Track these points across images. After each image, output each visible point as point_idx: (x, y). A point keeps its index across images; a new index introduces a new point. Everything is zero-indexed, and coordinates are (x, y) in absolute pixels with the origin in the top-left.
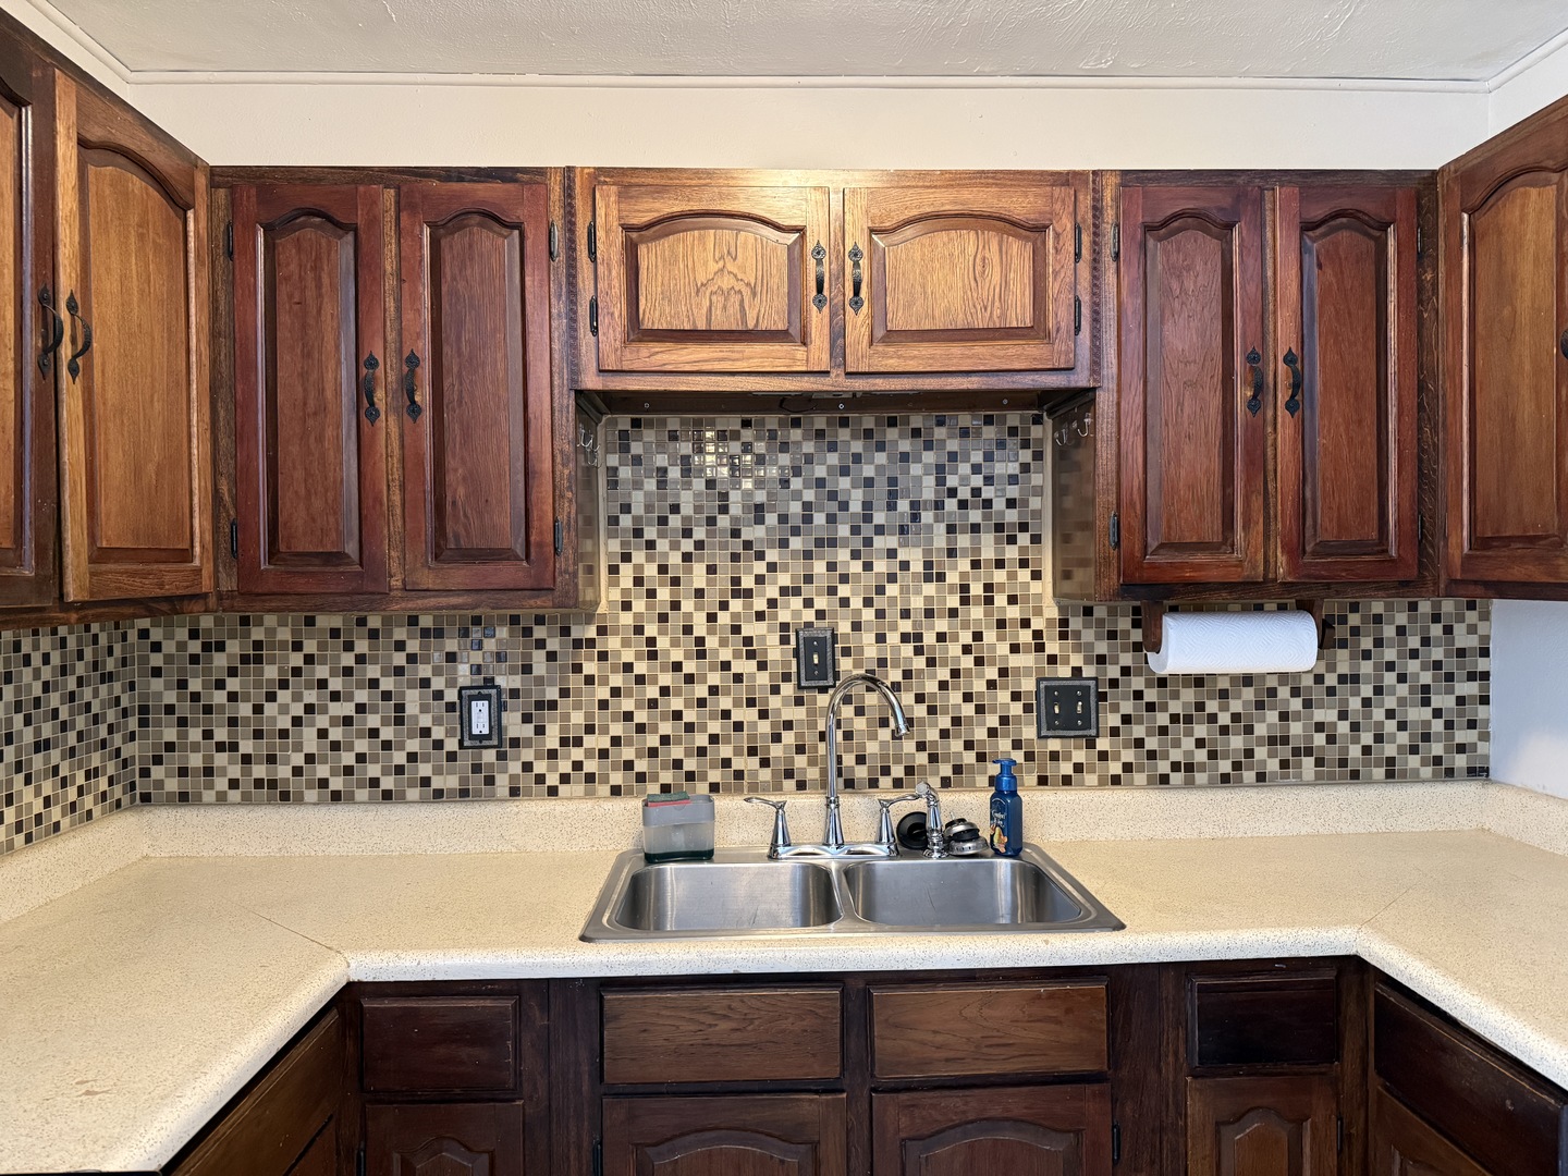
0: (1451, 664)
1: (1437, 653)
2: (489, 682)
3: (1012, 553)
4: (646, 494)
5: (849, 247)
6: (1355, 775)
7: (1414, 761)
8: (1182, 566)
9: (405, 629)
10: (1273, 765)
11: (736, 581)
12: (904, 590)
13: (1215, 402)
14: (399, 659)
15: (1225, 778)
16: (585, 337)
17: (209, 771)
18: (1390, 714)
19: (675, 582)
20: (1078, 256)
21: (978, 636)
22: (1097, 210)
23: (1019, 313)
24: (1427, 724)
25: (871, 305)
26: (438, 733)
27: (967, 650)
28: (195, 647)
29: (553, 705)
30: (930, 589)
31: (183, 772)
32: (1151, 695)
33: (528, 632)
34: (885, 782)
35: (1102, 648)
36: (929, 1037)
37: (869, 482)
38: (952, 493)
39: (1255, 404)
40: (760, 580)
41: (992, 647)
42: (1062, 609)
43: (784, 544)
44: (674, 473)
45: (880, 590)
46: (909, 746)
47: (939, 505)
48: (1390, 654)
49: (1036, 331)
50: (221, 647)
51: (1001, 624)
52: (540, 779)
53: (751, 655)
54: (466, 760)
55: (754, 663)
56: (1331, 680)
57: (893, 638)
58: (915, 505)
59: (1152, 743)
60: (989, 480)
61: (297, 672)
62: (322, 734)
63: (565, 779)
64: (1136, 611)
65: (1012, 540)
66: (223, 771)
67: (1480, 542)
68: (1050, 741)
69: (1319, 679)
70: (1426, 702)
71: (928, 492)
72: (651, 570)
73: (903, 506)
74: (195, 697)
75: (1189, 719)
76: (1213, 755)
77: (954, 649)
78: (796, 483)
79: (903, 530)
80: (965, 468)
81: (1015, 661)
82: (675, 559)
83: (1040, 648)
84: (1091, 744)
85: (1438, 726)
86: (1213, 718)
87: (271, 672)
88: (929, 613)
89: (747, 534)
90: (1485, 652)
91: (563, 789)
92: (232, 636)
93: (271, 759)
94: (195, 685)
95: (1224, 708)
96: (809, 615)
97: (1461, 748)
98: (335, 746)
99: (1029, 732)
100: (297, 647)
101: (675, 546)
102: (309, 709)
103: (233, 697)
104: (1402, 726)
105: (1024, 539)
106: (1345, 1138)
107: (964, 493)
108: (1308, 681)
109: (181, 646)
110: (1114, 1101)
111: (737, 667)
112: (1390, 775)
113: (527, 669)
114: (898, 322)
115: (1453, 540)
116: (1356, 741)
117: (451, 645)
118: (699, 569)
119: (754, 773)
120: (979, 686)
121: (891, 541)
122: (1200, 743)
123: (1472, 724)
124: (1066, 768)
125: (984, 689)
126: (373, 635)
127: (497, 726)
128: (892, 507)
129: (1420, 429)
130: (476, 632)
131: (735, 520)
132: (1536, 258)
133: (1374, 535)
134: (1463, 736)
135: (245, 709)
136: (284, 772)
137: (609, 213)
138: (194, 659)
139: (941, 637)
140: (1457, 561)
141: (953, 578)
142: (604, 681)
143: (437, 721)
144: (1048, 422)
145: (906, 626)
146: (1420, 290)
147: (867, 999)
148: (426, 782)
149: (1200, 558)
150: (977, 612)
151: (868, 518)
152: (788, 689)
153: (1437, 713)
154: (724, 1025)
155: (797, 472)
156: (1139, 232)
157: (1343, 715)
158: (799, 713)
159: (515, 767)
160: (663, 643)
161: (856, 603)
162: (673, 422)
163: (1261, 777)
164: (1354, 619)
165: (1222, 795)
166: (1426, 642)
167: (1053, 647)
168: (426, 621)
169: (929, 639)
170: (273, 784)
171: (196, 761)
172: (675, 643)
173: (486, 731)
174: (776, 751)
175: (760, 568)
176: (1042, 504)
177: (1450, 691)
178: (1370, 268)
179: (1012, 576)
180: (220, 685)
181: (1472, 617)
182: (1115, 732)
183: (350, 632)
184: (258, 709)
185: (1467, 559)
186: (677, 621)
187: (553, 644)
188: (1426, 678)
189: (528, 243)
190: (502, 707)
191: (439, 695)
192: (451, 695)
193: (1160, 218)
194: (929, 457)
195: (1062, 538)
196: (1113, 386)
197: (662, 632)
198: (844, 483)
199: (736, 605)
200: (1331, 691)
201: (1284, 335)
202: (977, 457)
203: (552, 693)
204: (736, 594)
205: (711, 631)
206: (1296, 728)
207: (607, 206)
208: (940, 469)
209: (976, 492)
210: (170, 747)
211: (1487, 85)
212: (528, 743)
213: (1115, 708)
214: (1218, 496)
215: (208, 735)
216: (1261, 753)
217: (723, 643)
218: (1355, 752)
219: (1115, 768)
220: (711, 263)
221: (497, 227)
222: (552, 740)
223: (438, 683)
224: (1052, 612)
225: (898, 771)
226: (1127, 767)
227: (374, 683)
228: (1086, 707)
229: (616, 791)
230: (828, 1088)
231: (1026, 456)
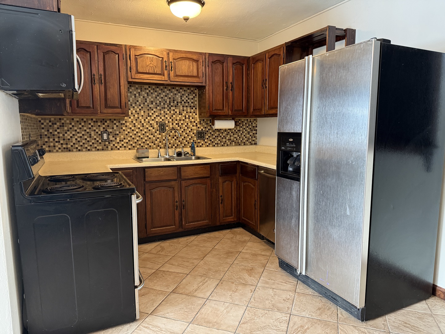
0: (252, 128)
1: (250, 127)
2: (106, 130)
3: (192, 111)
4: (132, 98)
5: (170, 61)
6: (240, 145)
7: (247, 142)
8: (217, 113)
9: (90, 121)
10: (229, 143)
11: (149, 114)
12: (176, 116)
13: (221, 89)
14: (90, 126)
15: (222, 145)
16: (129, 73)
17: (54, 146)
18: (244, 136)
19: (138, 114)
20: (203, 66)
21: (187, 124)
22: (205, 59)
23: (195, 74)
24: (249, 137)
25: (174, 71)
26: (97, 139)
27: (186, 126)
28: (50, 124)
29: (118, 134)
30: (180, 116)
31: (49, 146)
32: (212, 133)
33: (113, 122)
34: (174, 147)
35: (206, 126)
36: (188, 173)
37: (170, 98)
38: (183, 100)
39: (227, 90)
40: (153, 114)
41: (190, 126)
42: (200, 120)
43: (156, 108)
44: (137, 95)
45: (172, 116)
46: (177, 141)
47: (181, 102)
48: (244, 127)
49: (197, 77)
50: (56, 124)
51: (191, 122)
52: (116, 147)
53: (152, 126)
54: (103, 144)
55: (152, 128)
56: (237, 131)
57: (174, 124)
58: (177, 102)
59: (213, 140)
60: (189, 99)
61: (71, 128)
62: (76, 139)
63: (121, 147)
64: (210, 120)
65: (192, 109)
66: (57, 146)
67: (254, 110)
68: (198, 140)
69: (235, 131)
70: (249, 134)
71: (179, 101)
72: (134, 112)
73: (176, 102)
74: (51, 133)
75: (218, 137)
76: (221, 142)
77: (184, 126)
78: (158, 98)
79: (176, 106)
80: (185, 97)
81: (193, 128)
82: (138, 110)
83: (197, 126)
84: (204, 141)
85: (250, 137)
86: (221, 136)
87: (66, 128)
88: (180, 120)
89: (150, 106)
90: (256, 127)
91: (120, 149)
92: (58, 122)
93: (67, 144)
94: (51, 131)
95: (222, 135)
96: (161, 120)
97: (253, 141)
98: (79, 141)
99: (195, 139)
100: (71, 124)
101: (138, 108)
102: (73, 135)
103: (58, 133)
104: (246, 137)
105: (194, 108)
106: (237, 184)
107: (185, 101)
108: (233, 131)
109: (48, 124)
110: (211, 180)
111: (149, 128)
112: (244, 144)
113: (113, 128)
114: (178, 74)
115: (251, 110)
116: (240, 140)
117: (99, 124)
118: (142, 112)
119: (153, 146)
120: (188, 132)
121: (174, 108)
122: (219, 140)
123: (255, 137)
124: (201, 144)
125: (189, 132)
126: (85, 122)
127: (108, 138)
128: (174, 102)
129: (247, 94)
130: (103, 122)
131: (148, 103)
132: (260, 72)
133: (242, 109)
134: (254, 139)
135: (61, 135)
136: (69, 146)
137: (133, 53)
138: (50, 126)
139: (182, 124)
140: (251, 112)
141: (183, 114)
142: (127, 130)
143: (97, 137)
144: (197, 90)
145: (176, 122)
146: (248, 74)
147: (180, 168)
148: (96, 148)
149: (220, 111)
150: (187, 120)
151: (170, 104)
152: (158, 132)
153: (250, 135)
154: (162, 172)
155: (158, 96)
156: (211, 63)
157: (238, 136)
158: (160, 136)
159: (112, 145)
160: (136, 124)
161: (169, 118)
162: (137, 86)
163: (227, 145)
164: (240, 122)
165: (222, 147)
166: (249, 125)
167: (199, 126)
168: (94, 120)
169: (180, 124)
170: (67, 148)
171: (52, 144)
172: (139, 124)
173: (106, 139)
174: (156, 142)
175: (153, 112)
176: (197, 103)
177: (252, 132)
178: (241, 71)
179: (192, 114)
180: (56, 131)
181: (255, 121)
182: (207, 139)
183: (80, 121)
184: (64, 135)
185: (252, 112)
186: (138, 120)
187: (117, 124)
188: (249, 130)
189: (120, 57)
190: (109, 135)
191: (97, 133)
192: (100, 133)
193: (214, 61)
194: (179, 94)
195: (200, 109)
196: (208, 86)
197: (136, 122)
198: (166, 98)
199: (149, 118)
200: (237, 132)
201: (230, 80)
202: (187, 95)
203: (118, 132)
204: (149, 116)
205: (145, 122)
206: (232, 138)
207: (132, 52)
208: (181, 96)
209: (187, 101)
210: (46, 142)
211: (258, 41)
212: (114, 141)
213: (207, 135)
214: (222, 103)
215: (54, 140)
216: (227, 141)
217: (147, 124)
218: (240, 141)
219: (207, 144)
220: (149, 62)
221: (114, 54)
222: (118, 141)
223: (97, 130)
224: (198, 120)
225: (176, 145)
226: (209, 144)
227: (85, 130)
228: (203, 135)
229: (130, 149)
230: (175, 180)
231: (194, 95)
